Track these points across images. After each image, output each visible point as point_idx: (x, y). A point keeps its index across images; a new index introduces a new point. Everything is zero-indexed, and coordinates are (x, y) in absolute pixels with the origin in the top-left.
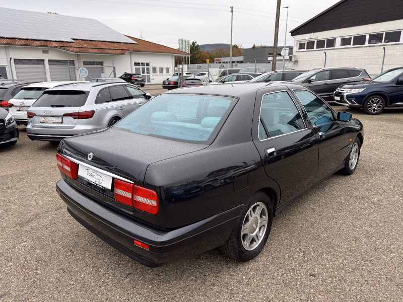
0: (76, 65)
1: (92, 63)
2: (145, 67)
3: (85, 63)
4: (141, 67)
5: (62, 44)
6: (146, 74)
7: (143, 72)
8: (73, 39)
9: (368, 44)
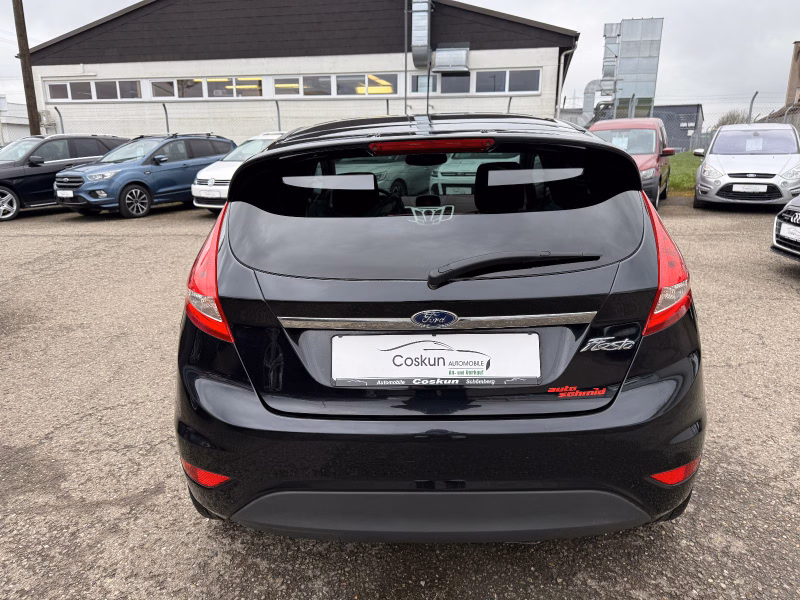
9: (209, 96)
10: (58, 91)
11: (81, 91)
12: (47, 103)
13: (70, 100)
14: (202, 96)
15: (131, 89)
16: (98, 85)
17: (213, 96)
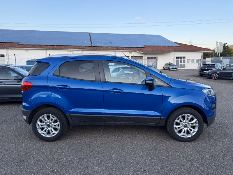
0: (144, 58)
1: (152, 58)
2: (183, 59)
3: (148, 58)
4: (180, 59)
5: (139, 49)
6: (182, 63)
7: (181, 62)
8: (144, 46)
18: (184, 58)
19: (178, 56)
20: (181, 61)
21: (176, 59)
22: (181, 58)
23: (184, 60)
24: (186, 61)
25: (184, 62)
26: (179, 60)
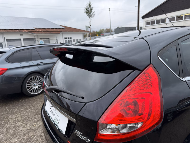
1: (44, 39)
8: (35, 28)
9: (185, 19)
10: (148, 23)
11: (153, 23)
12: (145, 26)
13: (150, 25)
14: (182, 19)
15: (164, 21)
16: (156, 21)
17: (186, 19)
18: (71, 38)
19: (66, 37)
20: (69, 40)
21: (64, 40)
22: (69, 38)
23: (71, 40)
24: (73, 41)
25: (71, 42)
26: (67, 40)
